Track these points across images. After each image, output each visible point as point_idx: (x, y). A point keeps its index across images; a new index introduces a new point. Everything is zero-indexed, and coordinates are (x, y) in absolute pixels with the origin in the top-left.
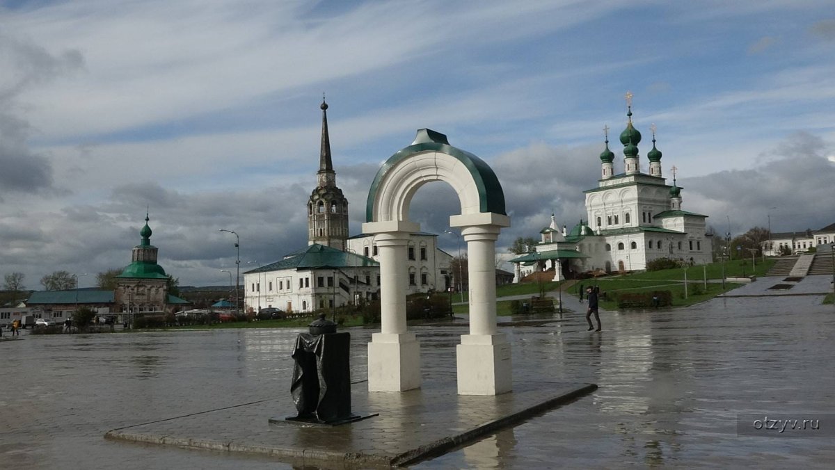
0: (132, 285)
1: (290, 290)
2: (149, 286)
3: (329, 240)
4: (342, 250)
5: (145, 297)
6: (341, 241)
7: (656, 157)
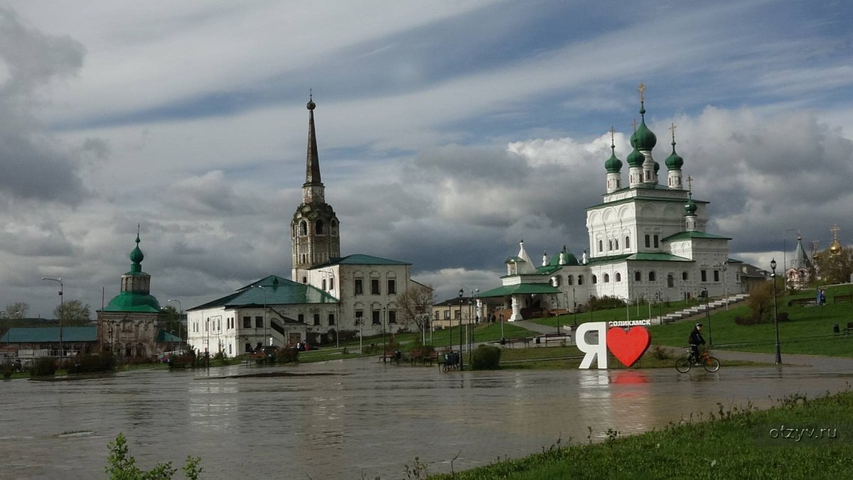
0: (118, 321)
1: (220, 332)
2: (138, 321)
5: (133, 335)
7: (676, 163)
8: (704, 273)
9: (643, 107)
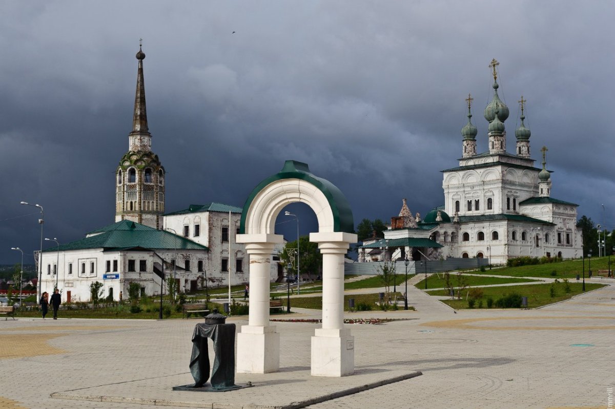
1: (93, 275)
3: (140, 216)
4: (156, 228)
6: (155, 217)
7: (525, 137)
8: (559, 235)
9: (496, 82)
